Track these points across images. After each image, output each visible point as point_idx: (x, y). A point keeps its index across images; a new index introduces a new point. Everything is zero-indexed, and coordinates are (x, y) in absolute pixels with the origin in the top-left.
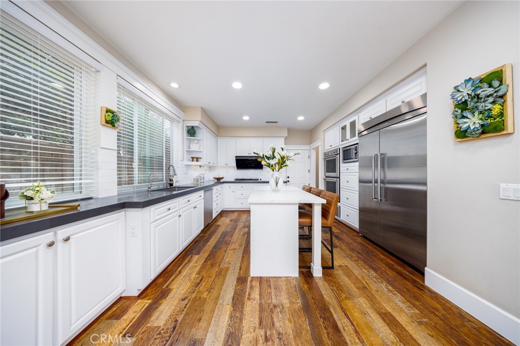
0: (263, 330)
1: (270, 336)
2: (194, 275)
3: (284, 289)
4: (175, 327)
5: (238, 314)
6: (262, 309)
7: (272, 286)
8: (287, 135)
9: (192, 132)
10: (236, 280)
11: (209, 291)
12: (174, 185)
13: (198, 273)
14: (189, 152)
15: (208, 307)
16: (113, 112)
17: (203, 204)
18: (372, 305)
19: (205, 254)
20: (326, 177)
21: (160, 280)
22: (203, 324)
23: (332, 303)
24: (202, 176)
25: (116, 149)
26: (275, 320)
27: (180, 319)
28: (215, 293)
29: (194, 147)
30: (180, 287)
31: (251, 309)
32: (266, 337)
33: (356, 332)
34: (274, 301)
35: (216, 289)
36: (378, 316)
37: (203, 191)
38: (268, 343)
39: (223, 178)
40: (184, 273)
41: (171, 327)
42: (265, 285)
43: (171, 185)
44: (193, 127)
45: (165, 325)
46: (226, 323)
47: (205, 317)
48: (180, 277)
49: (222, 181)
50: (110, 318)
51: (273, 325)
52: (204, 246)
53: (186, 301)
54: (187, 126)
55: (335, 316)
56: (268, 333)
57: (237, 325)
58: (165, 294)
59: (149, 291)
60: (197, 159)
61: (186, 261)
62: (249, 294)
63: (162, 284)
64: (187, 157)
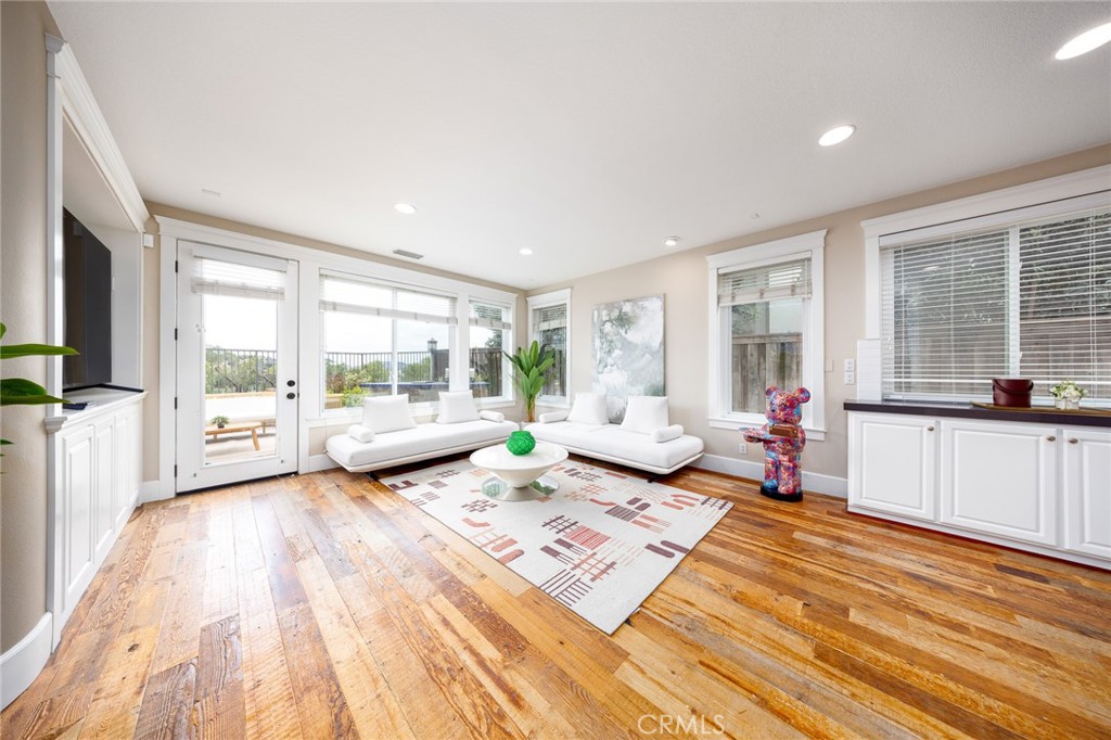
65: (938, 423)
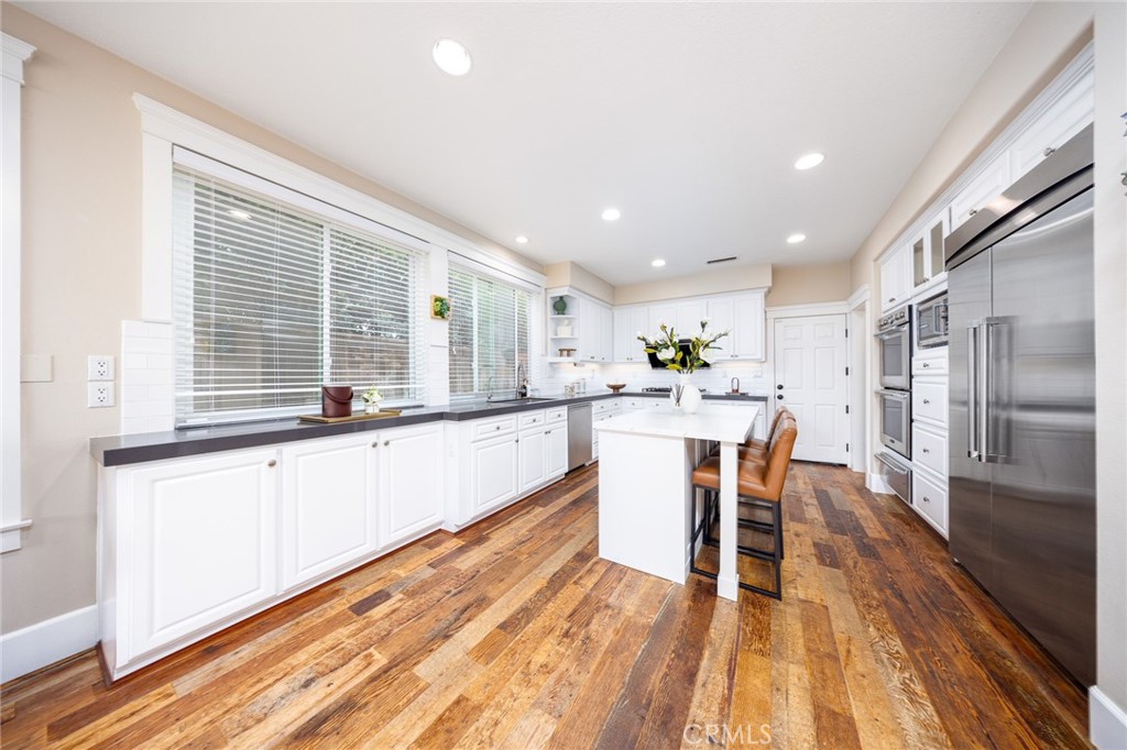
0: (569, 624)
1: (574, 634)
2: (524, 531)
3: (642, 592)
4: (474, 576)
5: (548, 594)
6: (586, 600)
7: (624, 581)
8: (770, 284)
9: (560, 306)
10: (574, 554)
11: (530, 555)
12: (528, 396)
13: (529, 531)
14: (556, 340)
15: (517, 571)
16: (441, 300)
17: (566, 428)
18: (814, 688)
19: (552, 508)
20: (886, 388)
21: (484, 525)
22: (502, 586)
23: (717, 645)
24: (582, 382)
25: (447, 344)
26: (594, 621)
27: (482, 571)
28: (536, 559)
29: (564, 332)
30: (500, 539)
31: (571, 595)
32: (567, 632)
33: (727, 700)
34: (611, 600)
35: (540, 556)
36: (810, 708)
37: (566, 407)
38: (565, 639)
39: (624, 386)
40: (514, 525)
41: (470, 575)
42: (613, 575)
43: (524, 395)
44: (561, 298)
45: (466, 570)
46: (528, 596)
47: (509, 580)
48: (507, 528)
49: (621, 391)
50: (425, 545)
51: (587, 625)
52: (558, 497)
53: (499, 556)
54: (552, 298)
55: (704, 663)
56: (574, 630)
57: (540, 603)
58: (480, 540)
59: (467, 532)
60: (569, 352)
61: (525, 511)
62: (581, 578)
63: (484, 530)
64: (554, 349)
65: (280, 453)
